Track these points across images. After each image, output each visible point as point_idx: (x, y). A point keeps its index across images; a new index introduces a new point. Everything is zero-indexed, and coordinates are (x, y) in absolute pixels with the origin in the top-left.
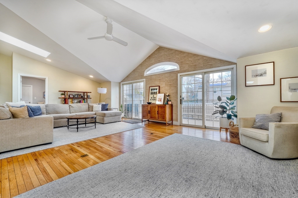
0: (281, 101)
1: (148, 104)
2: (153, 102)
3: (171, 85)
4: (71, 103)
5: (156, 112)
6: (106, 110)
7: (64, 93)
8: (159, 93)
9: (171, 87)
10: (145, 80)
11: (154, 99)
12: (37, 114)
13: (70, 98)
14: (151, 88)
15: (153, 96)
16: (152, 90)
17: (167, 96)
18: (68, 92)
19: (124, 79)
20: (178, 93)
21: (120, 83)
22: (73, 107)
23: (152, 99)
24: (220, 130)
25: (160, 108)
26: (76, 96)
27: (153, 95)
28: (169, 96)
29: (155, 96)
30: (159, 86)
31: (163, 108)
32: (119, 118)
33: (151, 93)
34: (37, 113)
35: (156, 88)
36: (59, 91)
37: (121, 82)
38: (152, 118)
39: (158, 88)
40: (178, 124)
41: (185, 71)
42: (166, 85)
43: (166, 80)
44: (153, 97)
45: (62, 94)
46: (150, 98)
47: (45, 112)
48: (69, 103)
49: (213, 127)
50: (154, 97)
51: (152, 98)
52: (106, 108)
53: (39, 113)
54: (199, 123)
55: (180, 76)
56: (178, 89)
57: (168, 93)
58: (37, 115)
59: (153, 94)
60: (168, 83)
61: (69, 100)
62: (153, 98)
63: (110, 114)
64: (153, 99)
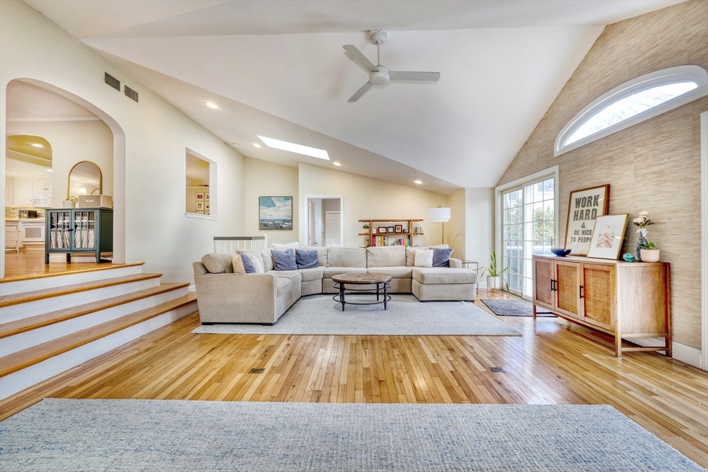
1: (554, 255)
2: (578, 247)
3: (660, 173)
4: (381, 245)
5: (576, 287)
6: (444, 266)
7: (368, 224)
8: (607, 211)
9: (665, 181)
10: (556, 168)
11: (586, 236)
12: (308, 265)
13: (379, 234)
14: (576, 196)
15: (583, 226)
16: (578, 202)
17: (638, 224)
18: (373, 221)
19: (503, 176)
20: (699, 209)
21: (494, 188)
22: (372, 254)
23: (577, 237)
25: (591, 273)
26: (391, 230)
27: (581, 222)
28: (647, 223)
29: (589, 224)
30: (608, 187)
31: (602, 274)
32: (467, 291)
33: (576, 215)
34: (308, 263)
35: (592, 193)
36: (360, 221)
37: (497, 185)
38: (563, 308)
39: (602, 191)
42: (637, 176)
43: (635, 158)
44: (581, 230)
45: (365, 227)
46: (571, 234)
47: (325, 261)
48: (377, 244)
50: (586, 229)
51: (576, 232)
52: (445, 260)
53: (311, 264)
56: (699, 190)
57: (645, 213)
58: (308, 268)
59: (581, 217)
60: (649, 166)
61: (377, 238)
62: (580, 233)
63: (437, 276)
64: (581, 236)
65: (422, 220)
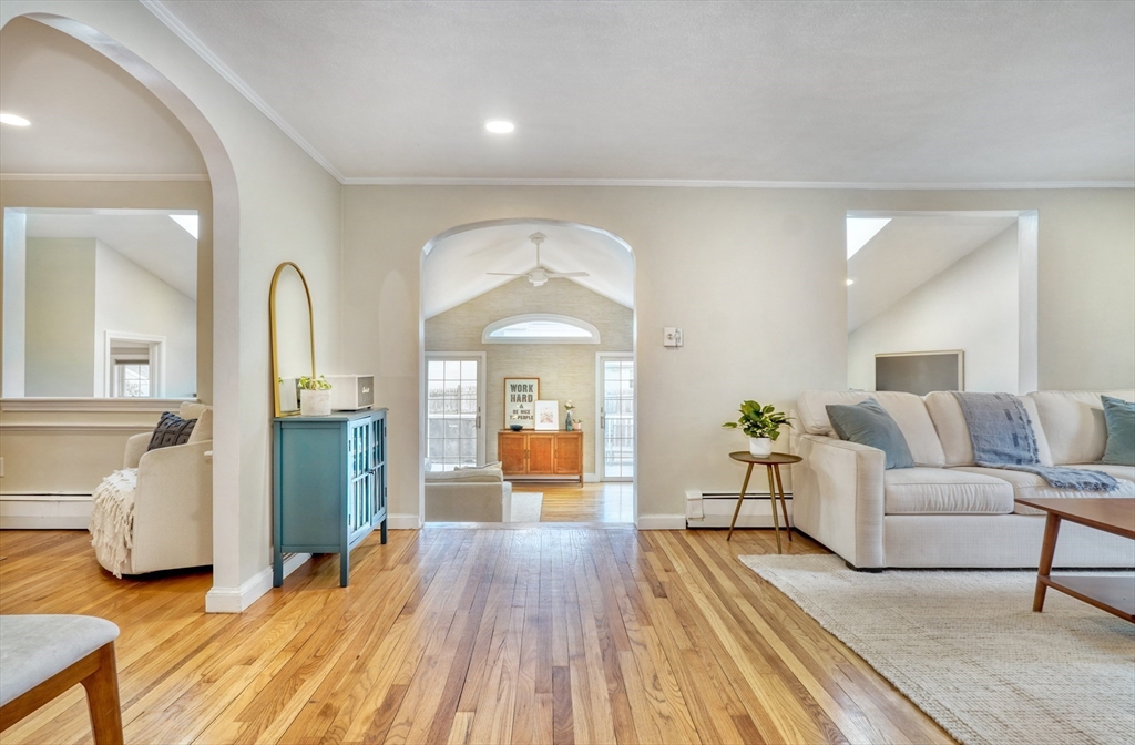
2: (526, 424)
5: (549, 452)
8: (541, 398)
9: (576, 383)
10: (483, 353)
11: (527, 415)
14: (510, 382)
15: (521, 406)
16: (513, 387)
17: (566, 407)
20: (594, 400)
23: (517, 415)
25: (563, 441)
27: (519, 404)
28: (572, 407)
29: (528, 405)
30: (539, 379)
31: (574, 441)
33: (513, 398)
35: (528, 382)
38: (536, 469)
39: (534, 383)
40: (596, 477)
41: (613, 349)
42: (559, 376)
43: (559, 364)
44: (520, 410)
46: (509, 412)
50: (525, 409)
51: (515, 412)
55: (601, 358)
56: (594, 391)
57: (571, 401)
59: (519, 400)
60: (567, 372)
64: (519, 413)
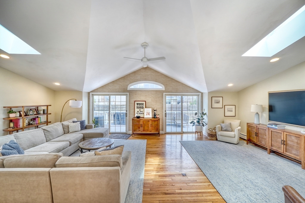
0: (225, 116)
2: (141, 116)
3: (157, 101)
5: (149, 125)
9: (157, 103)
10: (128, 93)
11: (141, 113)
16: (137, 104)
17: (154, 110)
20: (163, 108)
21: (89, 93)
22: (49, 131)
24: (196, 133)
25: (153, 121)
28: (156, 110)
31: (157, 121)
33: (137, 107)
35: (141, 102)
36: (4, 107)
37: (91, 92)
38: (145, 130)
40: (164, 132)
41: (169, 92)
42: (152, 101)
43: (152, 97)
44: (139, 111)
46: (136, 112)
49: (188, 132)
50: (141, 111)
54: (179, 130)
55: (165, 95)
56: (163, 105)
57: (156, 108)
60: (154, 99)
65: (51, 105)
